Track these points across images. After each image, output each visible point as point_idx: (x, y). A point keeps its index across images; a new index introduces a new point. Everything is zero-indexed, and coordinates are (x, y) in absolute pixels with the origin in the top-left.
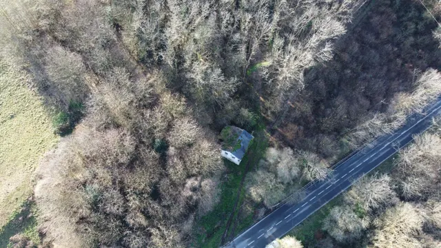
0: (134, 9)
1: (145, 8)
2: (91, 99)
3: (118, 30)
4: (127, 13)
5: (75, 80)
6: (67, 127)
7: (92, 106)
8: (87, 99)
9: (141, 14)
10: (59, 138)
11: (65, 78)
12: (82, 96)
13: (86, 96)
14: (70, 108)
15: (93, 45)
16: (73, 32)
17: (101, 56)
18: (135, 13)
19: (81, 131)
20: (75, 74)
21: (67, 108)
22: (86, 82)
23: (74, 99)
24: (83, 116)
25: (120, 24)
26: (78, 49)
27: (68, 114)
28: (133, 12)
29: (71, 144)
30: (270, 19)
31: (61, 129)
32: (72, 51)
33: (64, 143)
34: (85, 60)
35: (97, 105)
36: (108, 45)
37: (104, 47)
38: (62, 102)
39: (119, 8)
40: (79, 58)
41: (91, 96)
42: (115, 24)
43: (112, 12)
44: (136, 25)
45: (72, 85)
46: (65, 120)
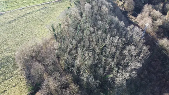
0: (65, 52)
1: (69, 52)
2: (44, 83)
3: (59, 59)
4: (63, 53)
5: (40, 75)
6: (33, 93)
7: (44, 86)
8: (43, 83)
9: (68, 54)
11: (36, 74)
12: (41, 81)
13: (43, 81)
14: (36, 85)
15: (49, 63)
16: (43, 58)
17: (51, 67)
20: (40, 73)
21: (35, 85)
22: (44, 76)
23: (38, 82)
24: (40, 89)
25: (60, 57)
26: (44, 64)
27: (34, 87)
28: (65, 53)
30: (113, 61)
31: (30, 93)
32: (41, 64)
34: (45, 68)
35: (46, 85)
36: (54, 63)
37: (53, 64)
38: (33, 82)
39: (60, 51)
40: (43, 67)
41: (44, 82)
42: (58, 57)
43: (58, 53)
44: (65, 58)
45: (38, 77)
46: (33, 90)
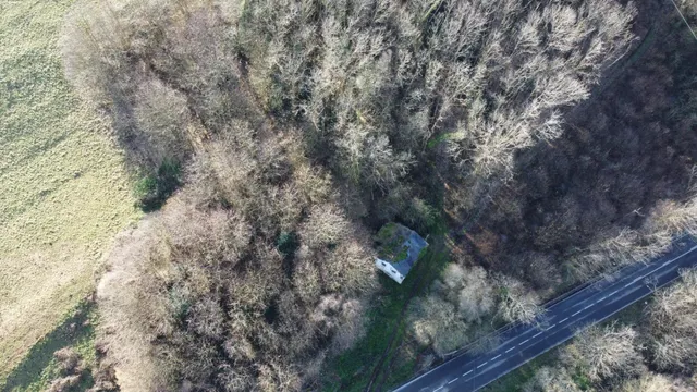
0: (270, 37)
1: (288, 36)
2: (193, 162)
3: (243, 65)
4: (260, 41)
5: (174, 132)
6: (155, 199)
7: (194, 173)
8: (188, 161)
9: (281, 44)
10: (141, 214)
11: (158, 128)
12: (180, 155)
13: (187, 157)
14: (162, 171)
15: (205, 83)
16: (179, 61)
17: (214, 100)
18: (272, 43)
19: (175, 207)
20: (174, 123)
21: (156, 170)
22: (190, 137)
23: (169, 159)
24: (181, 185)
25: (247, 56)
26: (182, 86)
27: (156, 180)
28: (269, 40)
29: (158, 225)
30: (472, 74)
31: (144, 201)
32: (174, 88)
33: (147, 223)
34: (191, 101)
35: (203, 172)
36: (226, 84)
37: (221, 86)
38: (150, 160)
39: (250, 32)
40: (183, 99)
41: (194, 158)
42: (240, 55)
43: (237, 38)
44: (272, 60)
45: (169, 139)
46: (152, 188)
